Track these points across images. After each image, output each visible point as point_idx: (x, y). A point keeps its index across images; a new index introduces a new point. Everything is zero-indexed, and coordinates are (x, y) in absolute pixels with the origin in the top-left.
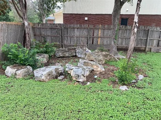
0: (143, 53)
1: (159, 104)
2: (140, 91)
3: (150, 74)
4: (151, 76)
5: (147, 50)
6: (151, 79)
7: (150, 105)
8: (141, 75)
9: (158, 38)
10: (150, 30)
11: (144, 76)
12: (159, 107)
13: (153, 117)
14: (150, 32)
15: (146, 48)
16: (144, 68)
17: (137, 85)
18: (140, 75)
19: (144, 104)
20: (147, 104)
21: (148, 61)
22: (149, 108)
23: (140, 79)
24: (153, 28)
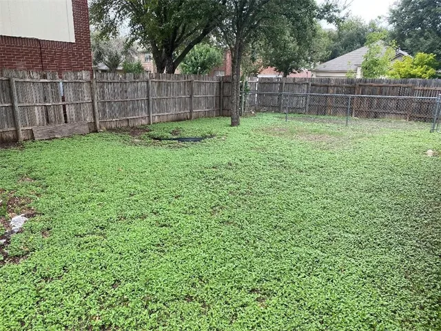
0: (13, 149)
1: (77, 277)
2: (21, 265)
3: (42, 202)
4: (47, 209)
5: (22, 136)
6: (47, 216)
7: (57, 293)
8: (18, 214)
9: (42, 101)
10: (14, 80)
11: (28, 216)
12: (79, 286)
13: (70, 323)
14: (14, 86)
15: (16, 131)
16: (23, 190)
17: (8, 251)
18: (16, 218)
19: (39, 298)
20: (47, 295)
21: (31, 170)
22: (54, 303)
23: (16, 228)
24: (21, 76)
